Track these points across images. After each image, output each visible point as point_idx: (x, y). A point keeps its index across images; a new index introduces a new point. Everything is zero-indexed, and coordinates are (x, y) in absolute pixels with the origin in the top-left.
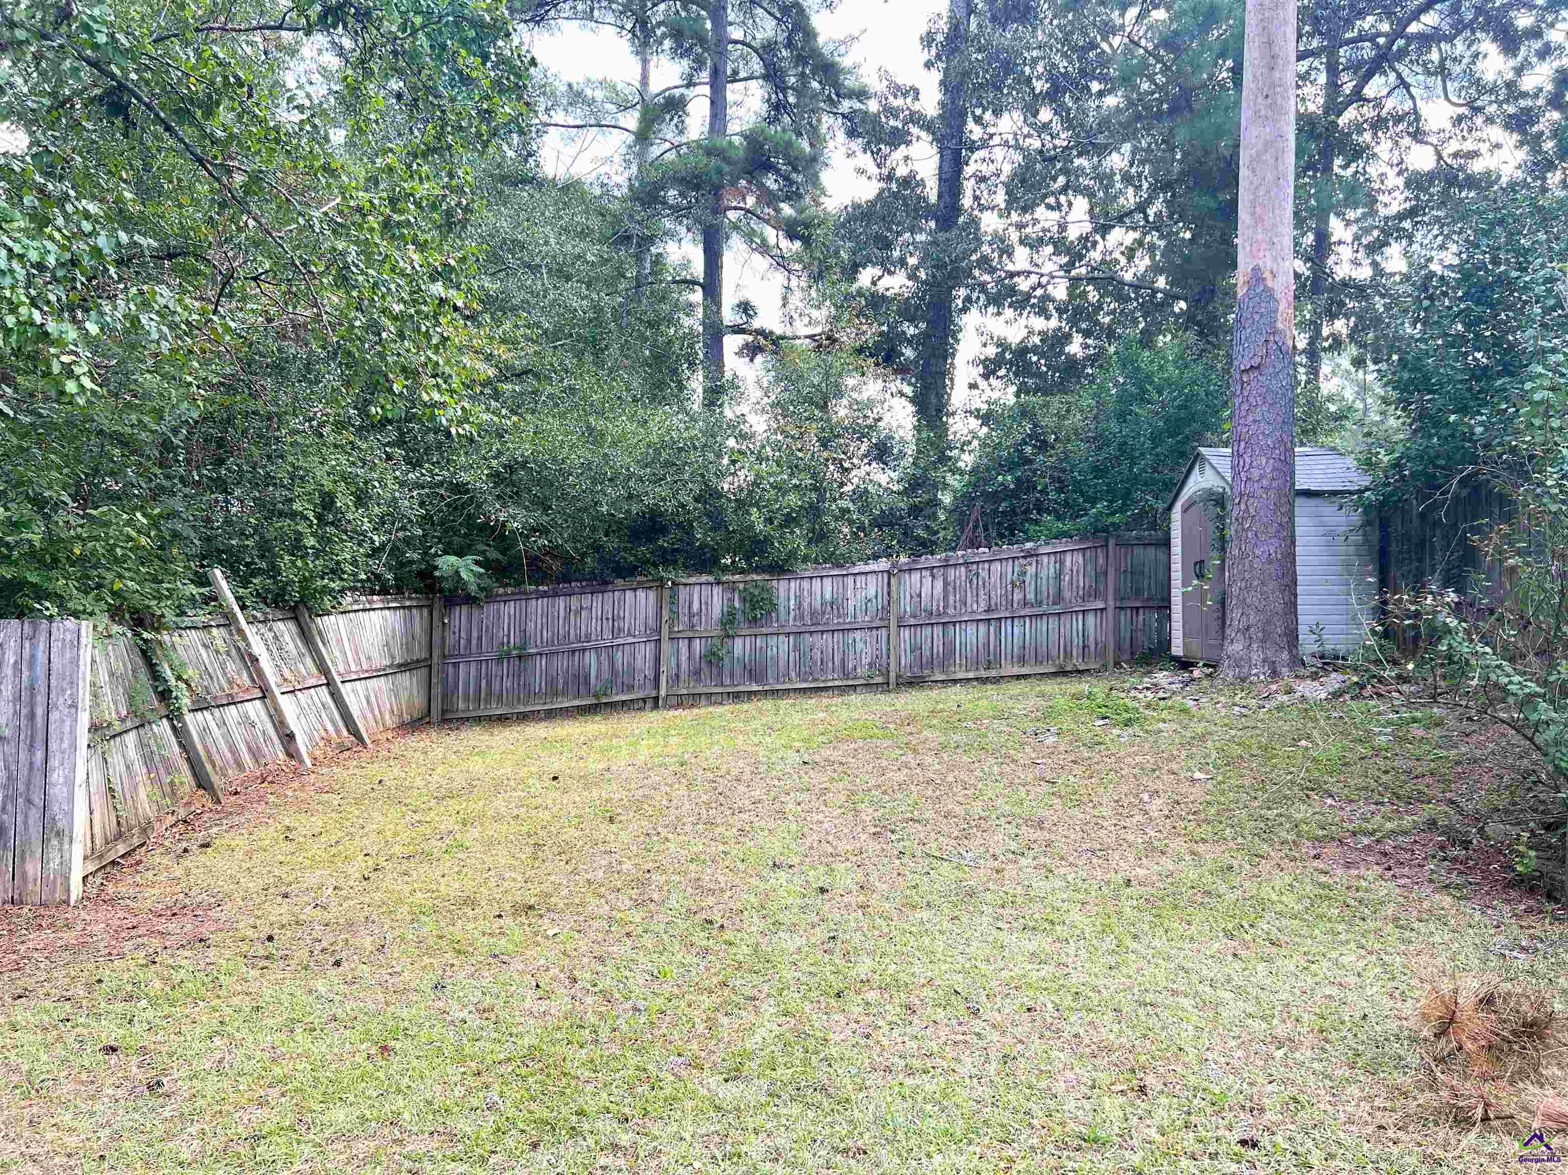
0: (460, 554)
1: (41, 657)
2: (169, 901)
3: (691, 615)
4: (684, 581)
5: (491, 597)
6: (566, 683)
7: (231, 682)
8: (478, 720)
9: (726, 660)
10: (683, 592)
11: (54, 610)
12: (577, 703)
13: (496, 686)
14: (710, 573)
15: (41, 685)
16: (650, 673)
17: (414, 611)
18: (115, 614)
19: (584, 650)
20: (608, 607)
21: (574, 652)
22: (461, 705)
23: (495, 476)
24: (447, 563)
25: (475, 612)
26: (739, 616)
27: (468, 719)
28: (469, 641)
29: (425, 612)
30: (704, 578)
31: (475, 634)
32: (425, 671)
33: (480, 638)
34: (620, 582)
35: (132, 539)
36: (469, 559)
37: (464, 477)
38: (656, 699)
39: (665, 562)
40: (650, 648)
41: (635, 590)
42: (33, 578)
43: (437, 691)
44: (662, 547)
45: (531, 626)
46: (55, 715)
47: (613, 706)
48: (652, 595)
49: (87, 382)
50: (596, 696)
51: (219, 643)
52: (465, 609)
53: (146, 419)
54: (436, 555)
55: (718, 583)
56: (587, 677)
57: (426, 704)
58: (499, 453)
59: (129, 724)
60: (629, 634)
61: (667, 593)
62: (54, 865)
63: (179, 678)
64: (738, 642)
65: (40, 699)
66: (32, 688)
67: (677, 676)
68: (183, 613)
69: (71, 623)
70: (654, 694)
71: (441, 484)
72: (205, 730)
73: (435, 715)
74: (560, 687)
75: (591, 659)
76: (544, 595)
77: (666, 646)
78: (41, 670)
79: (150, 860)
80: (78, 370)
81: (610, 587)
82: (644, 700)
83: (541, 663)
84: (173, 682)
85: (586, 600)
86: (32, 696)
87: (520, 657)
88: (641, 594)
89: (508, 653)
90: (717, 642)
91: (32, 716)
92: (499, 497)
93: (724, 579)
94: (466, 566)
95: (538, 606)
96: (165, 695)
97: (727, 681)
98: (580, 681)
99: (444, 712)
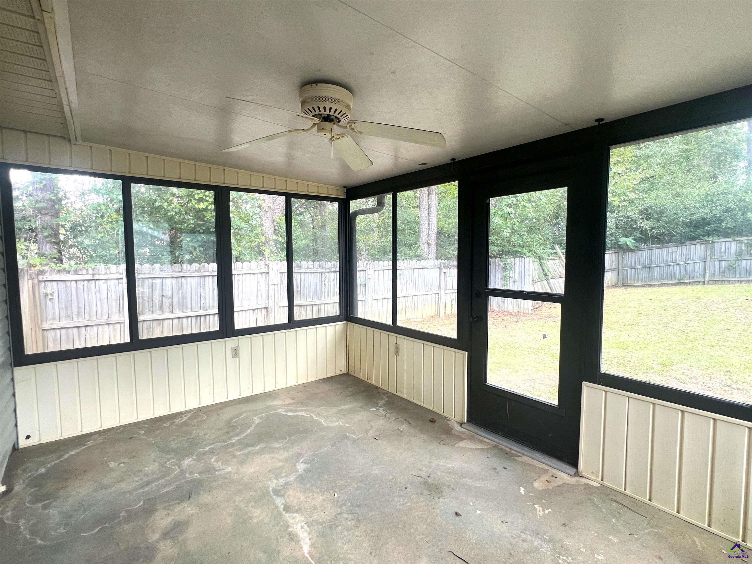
0: (627, 237)
1: (523, 266)
2: (548, 315)
3: (720, 253)
4: (717, 241)
5: (639, 249)
6: (667, 276)
7: (560, 273)
8: (634, 286)
9: (737, 268)
10: (717, 246)
11: (525, 256)
12: (671, 282)
13: (641, 276)
14: (730, 237)
15: (523, 271)
16: (701, 272)
17: (613, 254)
18: (535, 257)
19: (674, 265)
20: (684, 250)
21: (670, 266)
22: (629, 282)
23: (641, 213)
24: (623, 240)
25: (634, 254)
26: (745, 253)
27: (631, 286)
28: (631, 263)
29: (617, 254)
30: (727, 239)
31: (633, 260)
32: (616, 272)
33: (635, 262)
34: (688, 243)
35: (538, 241)
36: (630, 239)
37: (629, 214)
38: (704, 282)
39: (709, 235)
40: (701, 265)
41: (695, 245)
42: (520, 250)
43: (620, 277)
44: (707, 230)
45: (653, 258)
46: (525, 277)
47: (686, 283)
48: (703, 246)
49: (532, 213)
50: (679, 280)
51: (557, 263)
52: (630, 253)
53: (541, 214)
54: (620, 238)
55: (734, 241)
56: (675, 274)
57: (617, 281)
58: (643, 205)
59: (538, 280)
60: (693, 260)
61: (709, 246)
62: (526, 306)
63: (548, 271)
64: (744, 262)
65: (523, 274)
66: (521, 271)
67: (714, 274)
68: (549, 256)
69: (528, 259)
70: (703, 280)
71: (622, 217)
72: (554, 284)
73: (619, 284)
74: (665, 277)
75: (677, 268)
76: (659, 248)
77: (708, 263)
78: (523, 268)
79: (543, 309)
80: (530, 211)
81: (685, 244)
82: (699, 282)
83: (657, 270)
84: (547, 272)
85: (675, 249)
86: (522, 273)
87: (649, 267)
88: (698, 246)
89: (645, 266)
90: (734, 262)
91: (521, 277)
92: (641, 219)
93: (737, 239)
94: (629, 241)
95: (656, 252)
96: (545, 275)
97: (738, 276)
98: (673, 275)
99: (623, 283)
